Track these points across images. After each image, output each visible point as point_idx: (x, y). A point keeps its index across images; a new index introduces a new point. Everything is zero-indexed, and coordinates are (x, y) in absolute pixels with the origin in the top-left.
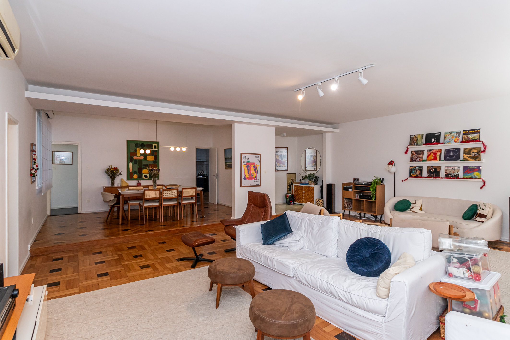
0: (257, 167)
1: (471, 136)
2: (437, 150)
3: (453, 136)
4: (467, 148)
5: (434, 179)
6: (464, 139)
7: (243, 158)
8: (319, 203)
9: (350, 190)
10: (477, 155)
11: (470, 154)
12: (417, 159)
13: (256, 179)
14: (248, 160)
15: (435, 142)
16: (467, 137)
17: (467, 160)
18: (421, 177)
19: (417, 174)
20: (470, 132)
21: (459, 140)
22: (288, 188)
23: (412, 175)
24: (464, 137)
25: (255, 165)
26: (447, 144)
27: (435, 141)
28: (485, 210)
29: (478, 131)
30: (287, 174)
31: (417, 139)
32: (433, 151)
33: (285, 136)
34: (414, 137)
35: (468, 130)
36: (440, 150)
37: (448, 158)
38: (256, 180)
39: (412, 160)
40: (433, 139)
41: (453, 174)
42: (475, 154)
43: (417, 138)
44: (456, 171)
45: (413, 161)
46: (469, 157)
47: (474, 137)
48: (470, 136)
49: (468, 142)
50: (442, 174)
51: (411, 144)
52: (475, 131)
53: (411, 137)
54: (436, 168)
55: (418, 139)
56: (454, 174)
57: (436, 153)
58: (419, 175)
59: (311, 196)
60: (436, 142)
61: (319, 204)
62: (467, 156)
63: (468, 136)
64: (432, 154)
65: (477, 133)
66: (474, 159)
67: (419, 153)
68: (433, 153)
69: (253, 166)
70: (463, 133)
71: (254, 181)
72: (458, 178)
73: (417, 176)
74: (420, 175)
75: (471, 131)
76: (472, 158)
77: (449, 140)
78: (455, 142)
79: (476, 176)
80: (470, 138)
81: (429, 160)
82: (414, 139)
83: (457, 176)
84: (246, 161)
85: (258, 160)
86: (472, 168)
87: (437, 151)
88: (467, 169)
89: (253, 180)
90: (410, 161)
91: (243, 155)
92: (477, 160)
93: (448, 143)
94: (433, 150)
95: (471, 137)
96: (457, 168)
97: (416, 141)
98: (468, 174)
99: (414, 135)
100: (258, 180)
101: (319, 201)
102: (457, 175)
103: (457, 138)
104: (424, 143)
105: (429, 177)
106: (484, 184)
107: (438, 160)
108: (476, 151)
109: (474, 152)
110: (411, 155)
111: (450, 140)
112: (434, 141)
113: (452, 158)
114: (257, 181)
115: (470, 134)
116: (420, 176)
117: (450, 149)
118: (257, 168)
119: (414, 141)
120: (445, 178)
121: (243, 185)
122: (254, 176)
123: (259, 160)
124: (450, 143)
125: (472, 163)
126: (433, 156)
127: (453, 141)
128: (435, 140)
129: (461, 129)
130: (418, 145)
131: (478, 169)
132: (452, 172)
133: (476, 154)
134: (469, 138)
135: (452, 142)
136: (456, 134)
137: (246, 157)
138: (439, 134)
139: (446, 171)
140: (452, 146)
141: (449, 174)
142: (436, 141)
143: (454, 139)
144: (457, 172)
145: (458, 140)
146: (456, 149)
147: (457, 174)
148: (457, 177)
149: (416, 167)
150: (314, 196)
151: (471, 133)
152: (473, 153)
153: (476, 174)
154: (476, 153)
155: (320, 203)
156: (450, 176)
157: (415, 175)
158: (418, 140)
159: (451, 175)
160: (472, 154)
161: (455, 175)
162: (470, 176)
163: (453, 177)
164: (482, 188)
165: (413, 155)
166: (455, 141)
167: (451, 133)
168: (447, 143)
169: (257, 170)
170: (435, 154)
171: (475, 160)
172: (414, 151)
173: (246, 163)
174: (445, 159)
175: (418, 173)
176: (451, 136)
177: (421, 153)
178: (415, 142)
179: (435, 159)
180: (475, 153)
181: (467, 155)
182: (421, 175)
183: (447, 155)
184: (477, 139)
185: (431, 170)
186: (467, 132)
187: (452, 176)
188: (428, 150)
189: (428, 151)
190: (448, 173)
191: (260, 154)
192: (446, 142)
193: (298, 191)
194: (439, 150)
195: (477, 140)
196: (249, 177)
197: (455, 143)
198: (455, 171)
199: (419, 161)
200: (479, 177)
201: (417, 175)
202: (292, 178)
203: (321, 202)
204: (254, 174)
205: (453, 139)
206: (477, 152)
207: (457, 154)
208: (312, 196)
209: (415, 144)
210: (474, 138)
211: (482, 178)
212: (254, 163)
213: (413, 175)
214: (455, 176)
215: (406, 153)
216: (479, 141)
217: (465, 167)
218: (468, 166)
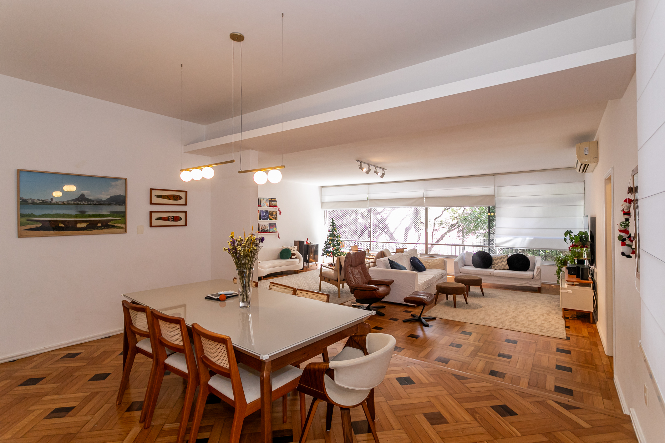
1: (274, 203)
3: (265, 201)
4: (271, 211)
10: (276, 216)
11: (273, 216)
17: (272, 220)
21: (268, 205)
24: (270, 203)
29: (275, 200)
35: (271, 199)
41: (265, 230)
49: (272, 207)
62: (271, 217)
70: (269, 200)
72: (268, 233)
76: (273, 218)
86: (273, 225)
88: (271, 226)
93: (264, 206)
96: (266, 225)
98: (271, 229)
103: (267, 203)
106: (279, 235)
108: (275, 213)
115: (272, 201)
125: (273, 221)
129: (267, 197)
131: (275, 225)
134: (273, 204)
139: (261, 228)
140: (265, 208)
141: (263, 230)
146: (266, 211)
153: (275, 229)
162: (273, 231)
163: (265, 232)
166: (266, 205)
167: (263, 199)
171: (275, 219)
190: (263, 229)
195: (276, 206)
198: (266, 227)
200: (276, 231)
207: (267, 214)
214: (267, 231)
216: (277, 207)
217: (270, 224)
218: (271, 224)
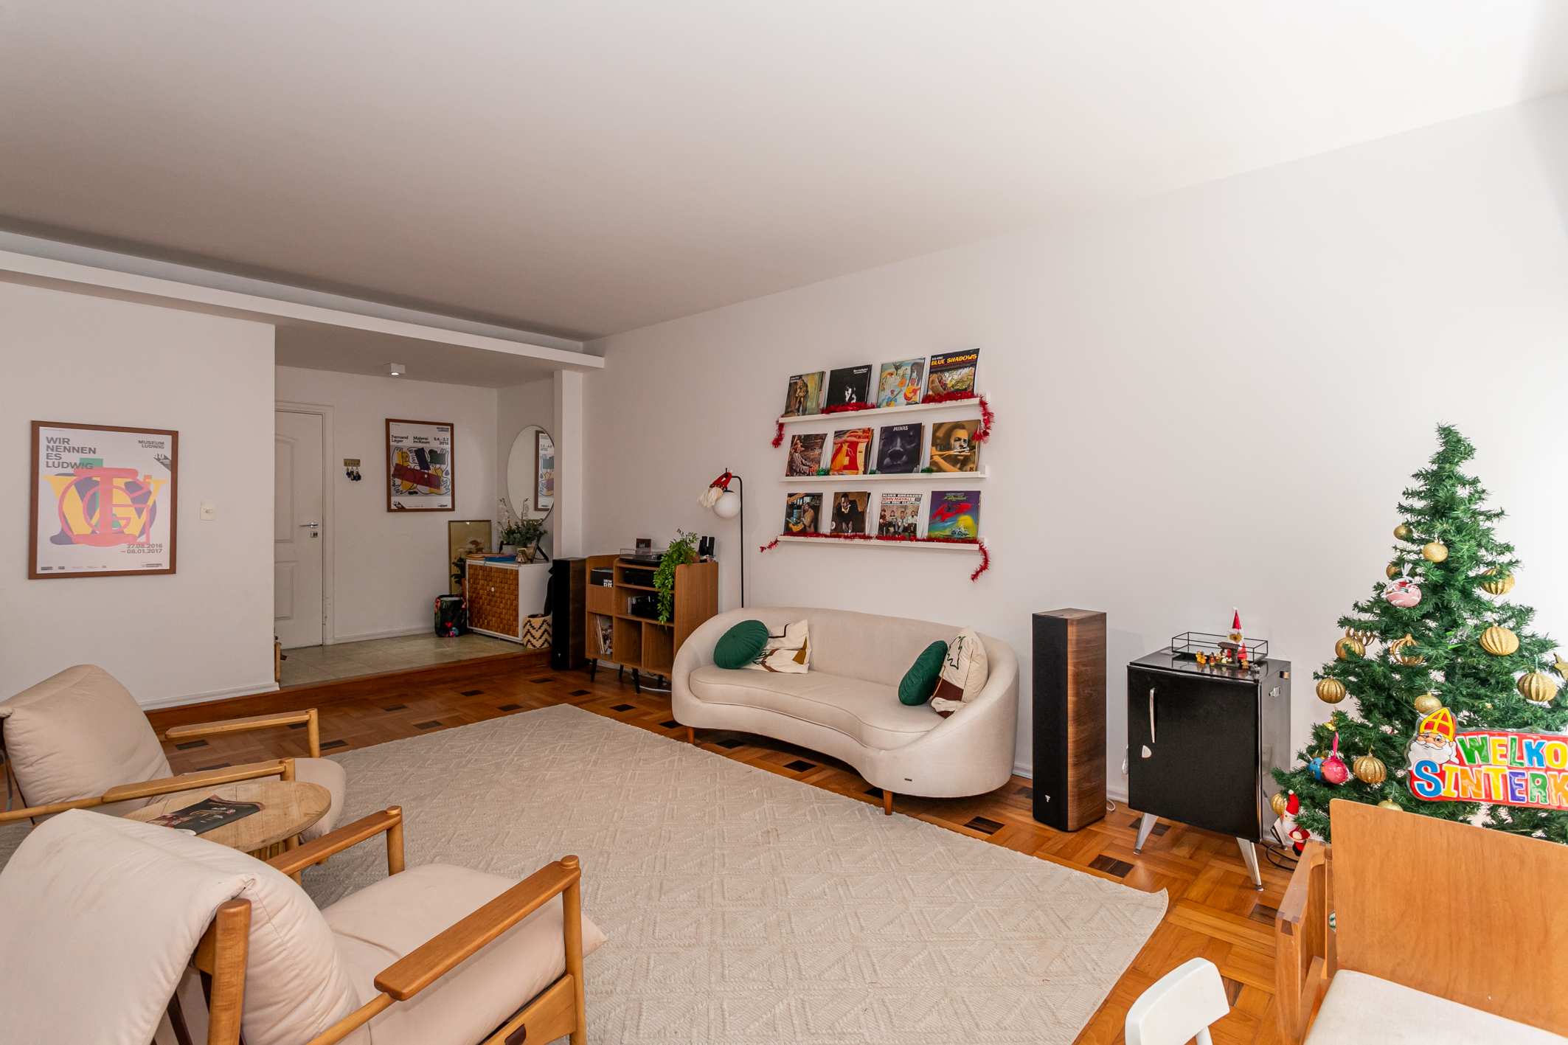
0: (152, 488)
1: (951, 378)
2: (860, 434)
3: (903, 376)
4: (941, 425)
5: (848, 541)
6: (932, 389)
7: (51, 444)
8: (531, 630)
9: (608, 583)
10: (967, 451)
11: (950, 449)
12: (804, 465)
13: (142, 539)
14: (91, 456)
15: (852, 402)
16: (940, 382)
17: (940, 470)
18: (816, 534)
19: (804, 524)
20: (949, 360)
21: (918, 392)
22: (455, 575)
23: (792, 526)
24: (933, 382)
25: (140, 478)
26: (884, 407)
27: (853, 399)
28: (958, 668)
29: (968, 359)
30: (450, 522)
31: (807, 392)
32: (848, 434)
33: (401, 376)
34: (799, 382)
35: (946, 356)
36: (868, 433)
37: (887, 460)
38: (142, 545)
39: (792, 470)
40: (848, 390)
41: (900, 524)
42: (961, 446)
43: (807, 386)
44: (909, 511)
45: (793, 476)
46: (947, 459)
47: (958, 382)
48: (949, 376)
49: (940, 402)
50: (872, 523)
51: (790, 410)
52: (963, 358)
53: (790, 384)
54: (855, 501)
55: (809, 389)
56: (903, 522)
57: (857, 443)
58: (810, 527)
59: (512, 604)
60: (854, 401)
61: (531, 634)
62: (940, 455)
63: (944, 378)
64: (845, 447)
65: (969, 367)
66: (959, 465)
67: (809, 443)
68: (847, 444)
69: (126, 484)
70: (931, 367)
71: (133, 552)
72: (911, 540)
73: (803, 533)
74: (812, 526)
75: (953, 360)
76: (954, 461)
77: (892, 392)
78: (905, 401)
79: (963, 530)
80: (949, 386)
81: (838, 471)
82: (799, 390)
83: (911, 532)
84: (75, 458)
85: (158, 460)
86: (954, 499)
87: (859, 437)
88: (941, 505)
89: (124, 546)
90: (787, 475)
91: (44, 432)
92: (965, 468)
93: (888, 405)
94: (848, 431)
95: (951, 381)
96: (913, 499)
97: (802, 399)
98: (942, 524)
99: (800, 377)
100: (160, 546)
101: (531, 625)
102: (910, 525)
103: (913, 385)
104: (823, 403)
105: (836, 534)
106: (986, 561)
107: (861, 468)
108: (963, 434)
109: (960, 439)
110: (790, 452)
111: (895, 393)
112: (851, 398)
113: (899, 462)
114: (155, 548)
115: (948, 370)
116: (812, 529)
117: (895, 429)
118: (149, 493)
119: (797, 398)
120: (878, 538)
121: (43, 569)
122: (134, 528)
123: (166, 458)
124: (893, 402)
125: (953, 481)
126: (847, 455)
127: (901, 399)
128: (852, 391)
129: (925, 351)
130: (807, 412)
131: (970, 503)
132: (898, 514)
133: (965, 445)
134: (944, 385)
135: (898, 401)
136: (912, 371)
137: (72, 444)
138: (864, 371)
139: (883, 513)
140: (899, 414)
141: (890, 524)
142: (855, 398)
143: (905, 390)
144: (913, 516)
145: (915, 391)
146: (911, 427)
147: (912, 524)
148: (909, 533)
149: (803, 498)
150: (517, 606)
151: (953, 367)
152: (956, 441)
153: (964, 521)
154: (965, 441)
155: (533, 632)
156: (892, 529)
157: (800, 527)
158: (809, 393)
159: (894, 526)
160: (955, 448)
161: (906, 525)
162: (948, 532)
163: (899, 534)
164: (974, 577)
165: (795, 451)
166: (906, 398)
167: (897, 367)
168: (885, 403)
169: (150, 503)
170: (854, 446)
171: (961, 469)
172: (800, 436)
173: (70, 470)
174: (882, 468)
175: (809, 520)
176: (899, 379)
177: (817, 443)
178: (800, 402)
179: (852, 466)
180: (963, 444)
181: (941, 450)
182: (816, 528)
183: (886, 449)
184: (966, 389)
185: (843, 510)
186: (945, 363)
187: (896, 530)
188: (836, 432)
189: (838, 434)
190: (889, 519)
191: (174, 435)
192: (883, 400)
193: (479, 587)
194: (864, 431)
195: (965, 393)
196: (93, 532)
197: (908, 404)
198: (907, 511)
199: (809, 475)
200: (971, 535)
201: (805, 526)
202: (471, 539)
203: (537, 626)
204: (128, 520)
205: (902, 388)
206: (967, 438)
207: (914, 445)
208: (514, 603)
209: (798, 411)
210: (959, 387)
211: (980, 537)
212: (133, 473)
213: (794, 525)
214: (905, 529)
215: (777, 443)
216: (971, 395)
217: (937, 497)
218: (944, 493)
